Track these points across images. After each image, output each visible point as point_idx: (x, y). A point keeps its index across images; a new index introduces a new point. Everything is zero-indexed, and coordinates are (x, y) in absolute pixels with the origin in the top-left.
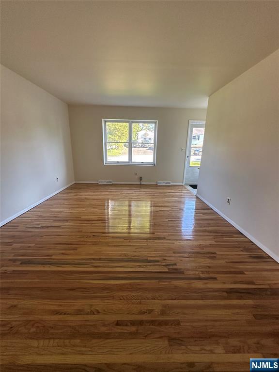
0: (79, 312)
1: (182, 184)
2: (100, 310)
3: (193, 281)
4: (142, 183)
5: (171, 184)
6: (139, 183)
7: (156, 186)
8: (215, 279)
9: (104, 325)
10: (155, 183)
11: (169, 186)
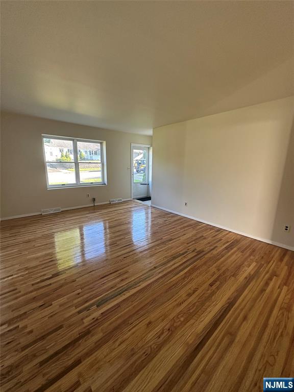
0: (189, 295)
1: (130, 199)
2: (197, 287)
3: (212, 252)
4: (95, 205)
5: (123, 200)
6: (93, 205)
7: (110, 205)
8: (216, 247)
9: (208, 290)
10: (109, 202)
11: (121, 203)
